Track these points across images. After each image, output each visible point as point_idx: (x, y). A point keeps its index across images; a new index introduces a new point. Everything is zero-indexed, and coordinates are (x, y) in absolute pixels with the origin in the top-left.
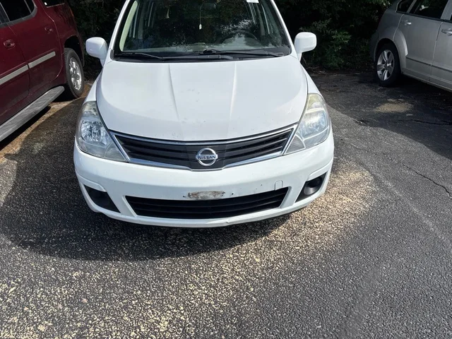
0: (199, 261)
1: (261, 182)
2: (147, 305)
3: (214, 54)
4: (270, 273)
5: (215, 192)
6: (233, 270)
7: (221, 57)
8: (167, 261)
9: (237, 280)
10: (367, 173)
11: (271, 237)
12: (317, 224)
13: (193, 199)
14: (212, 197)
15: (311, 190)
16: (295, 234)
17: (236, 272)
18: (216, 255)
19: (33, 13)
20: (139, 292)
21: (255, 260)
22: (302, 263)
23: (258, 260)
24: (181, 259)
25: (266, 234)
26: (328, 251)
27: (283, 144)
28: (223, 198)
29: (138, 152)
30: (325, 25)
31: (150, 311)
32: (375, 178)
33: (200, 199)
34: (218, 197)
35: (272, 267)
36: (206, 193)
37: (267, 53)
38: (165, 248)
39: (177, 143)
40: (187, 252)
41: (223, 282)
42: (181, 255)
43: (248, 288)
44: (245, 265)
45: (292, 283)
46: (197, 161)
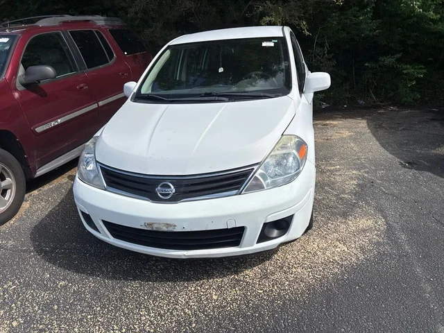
0: (162, 289)
1: (212, 219)
2: (99, 321)
3: (214, 96)
4: (220, 313)
5: (167, 224)
6: (187, 302)
7: (217, 98)
8: (136, 284)
9: (185, 313)
10: (381, 222)
11: (240, 277)
12: (294, 270)
13: (149, 229)
14: (165, 229)
15: (275, 232)
16: (266, 276)
17: (189, 305)
18: (180, 285)
19: (111, 63)
20: (99, 309)
21: (212, 297)
22: (256, 308)
23: (215, 297)
24: (148, 284)
25: (237, 273)
26: (290, 300)
27: (241, 183)
28: (175, 230)
29: (114, 182)
30: (393, 60)
31: (97, 328)
32: (390, 227)
33: (155, 229)
34: (171, 229)
35: (225, 306)
36: (159, 224)
37: (262, 94)
38: (141, 272)
39: (142, 176)
40: (156, 278)
41: (171, 313)
42: (150, 281)
43: (191, 324)
44: (201, 300)
45: (235, 326)
46: (156, 193)
